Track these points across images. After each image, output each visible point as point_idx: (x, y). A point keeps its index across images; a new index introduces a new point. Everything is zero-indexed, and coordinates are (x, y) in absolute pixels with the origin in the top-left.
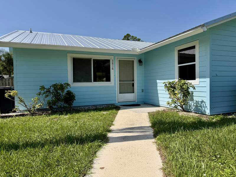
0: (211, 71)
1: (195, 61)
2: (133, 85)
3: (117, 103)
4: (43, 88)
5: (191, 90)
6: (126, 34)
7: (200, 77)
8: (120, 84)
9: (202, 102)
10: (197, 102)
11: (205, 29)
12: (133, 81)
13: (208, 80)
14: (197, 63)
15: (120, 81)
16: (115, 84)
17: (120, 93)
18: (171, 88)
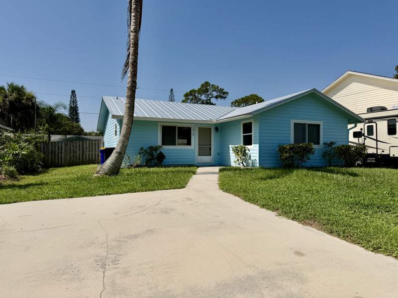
0: (260, 140)
1: (251, 133)
2: (210, 148)
3: (196, 163)
4: (142, 149)
5: (247, 152)
6: (204, 82)
7: (254, 144)
8: (199, 148)
9: (255, 160)
10: (253, 160)
11: (252, 115)
12: (211, 145)
13: (258, 145)
14: (253, 134)
15: (199, 145)
16: (195, 147)
17: (199, 155)
18: (236, 151)
